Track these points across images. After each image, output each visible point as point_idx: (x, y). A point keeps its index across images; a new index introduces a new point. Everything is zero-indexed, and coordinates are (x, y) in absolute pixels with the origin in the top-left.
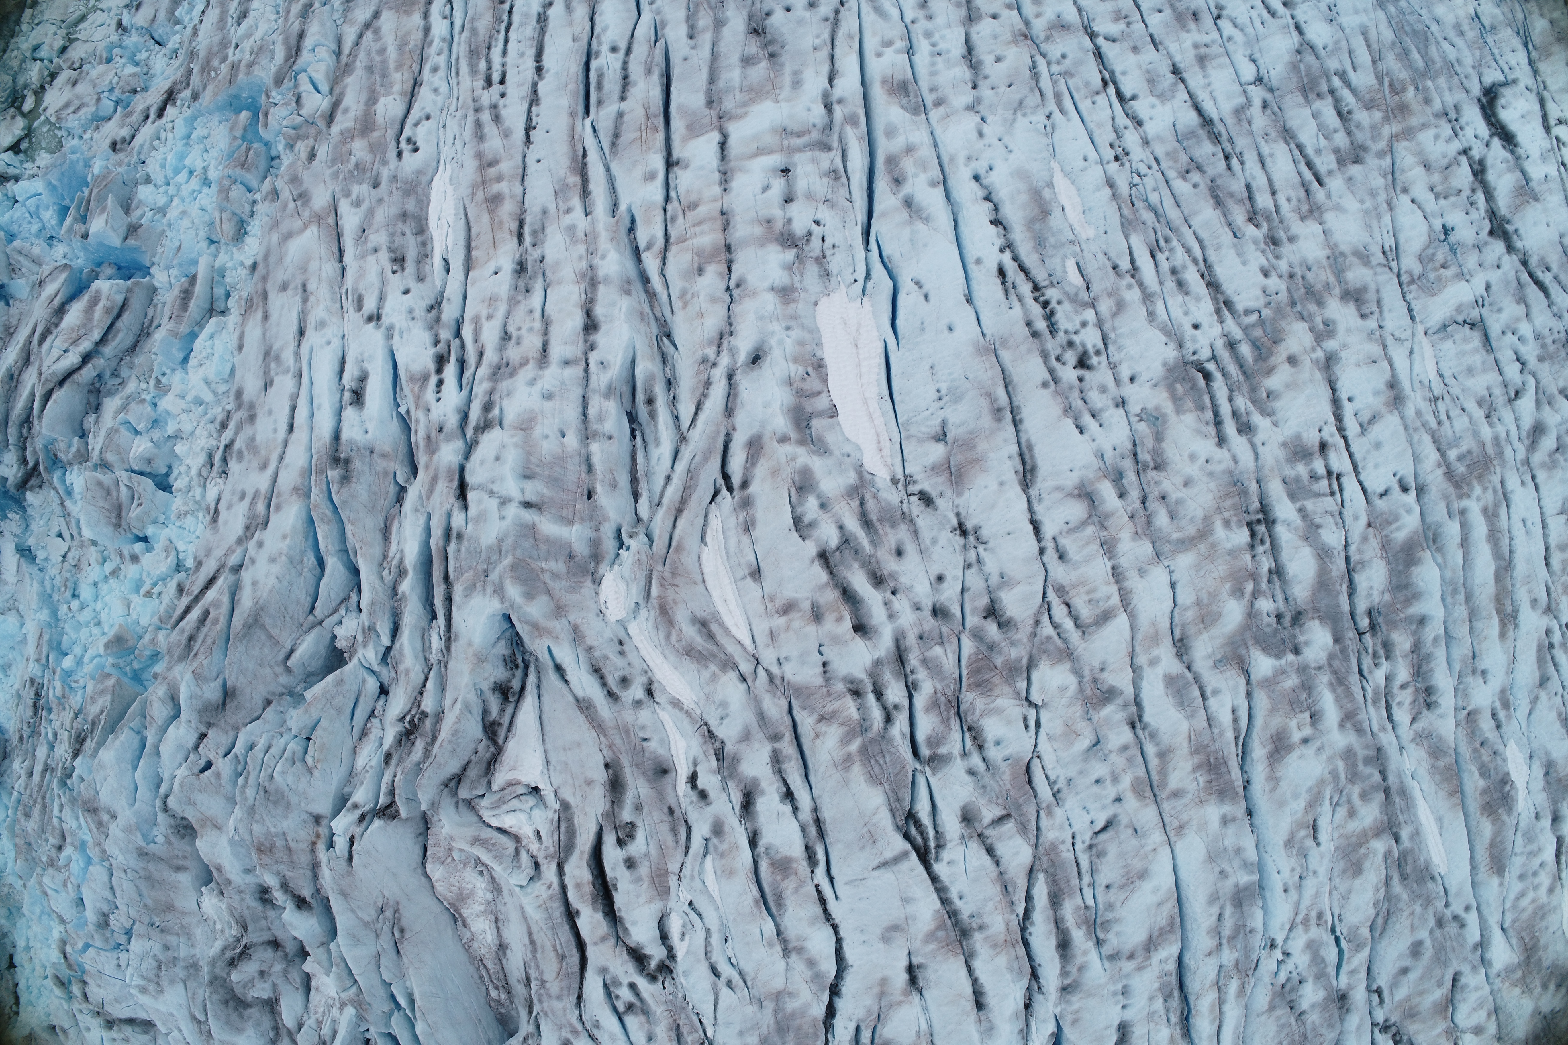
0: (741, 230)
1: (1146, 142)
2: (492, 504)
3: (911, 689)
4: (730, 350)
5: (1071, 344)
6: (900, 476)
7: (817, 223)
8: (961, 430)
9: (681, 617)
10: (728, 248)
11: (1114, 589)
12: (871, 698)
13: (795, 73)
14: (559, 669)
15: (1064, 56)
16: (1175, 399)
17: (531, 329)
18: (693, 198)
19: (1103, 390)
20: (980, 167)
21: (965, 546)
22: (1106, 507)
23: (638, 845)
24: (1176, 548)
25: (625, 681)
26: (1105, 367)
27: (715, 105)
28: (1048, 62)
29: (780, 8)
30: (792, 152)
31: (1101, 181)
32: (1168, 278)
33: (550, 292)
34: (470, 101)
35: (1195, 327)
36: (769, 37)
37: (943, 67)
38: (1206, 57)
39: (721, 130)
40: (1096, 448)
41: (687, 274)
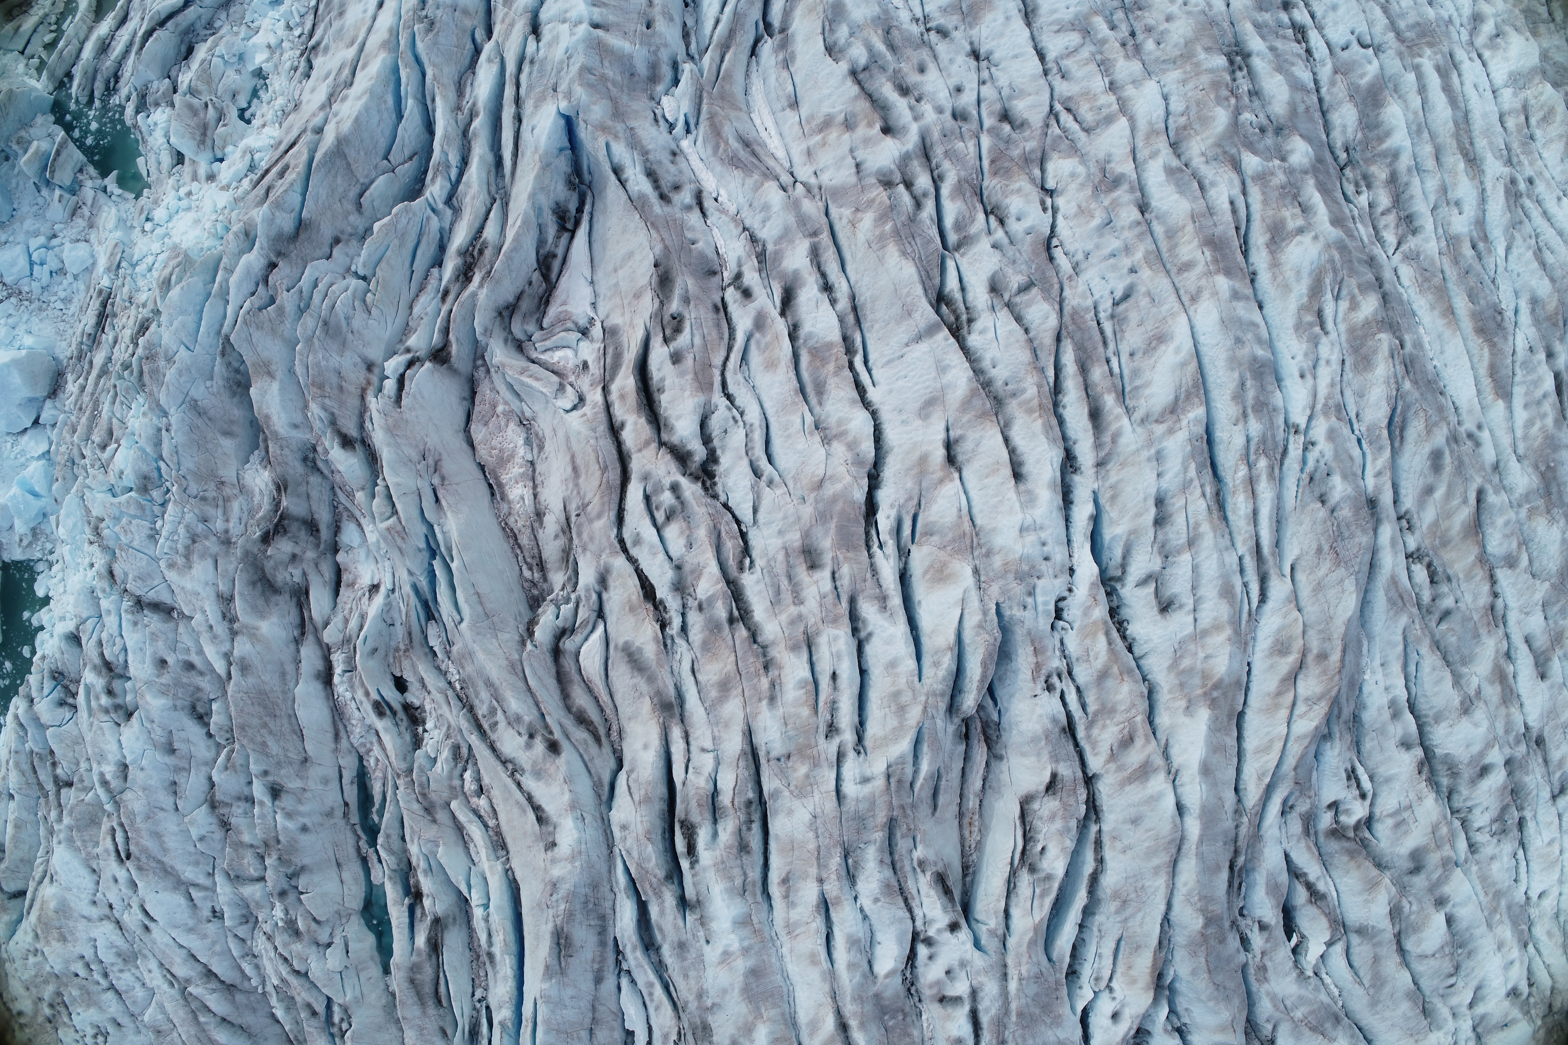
2: (565, 28)
3: (937, 181)
6: (919, 14)
9: (728, 131)
11: (1113, 99)
12: (901, 188)
14: (617, 171)
22: (1100, 36)
23: (683, 339)
24: (1164, 66)
25: (677, 188)
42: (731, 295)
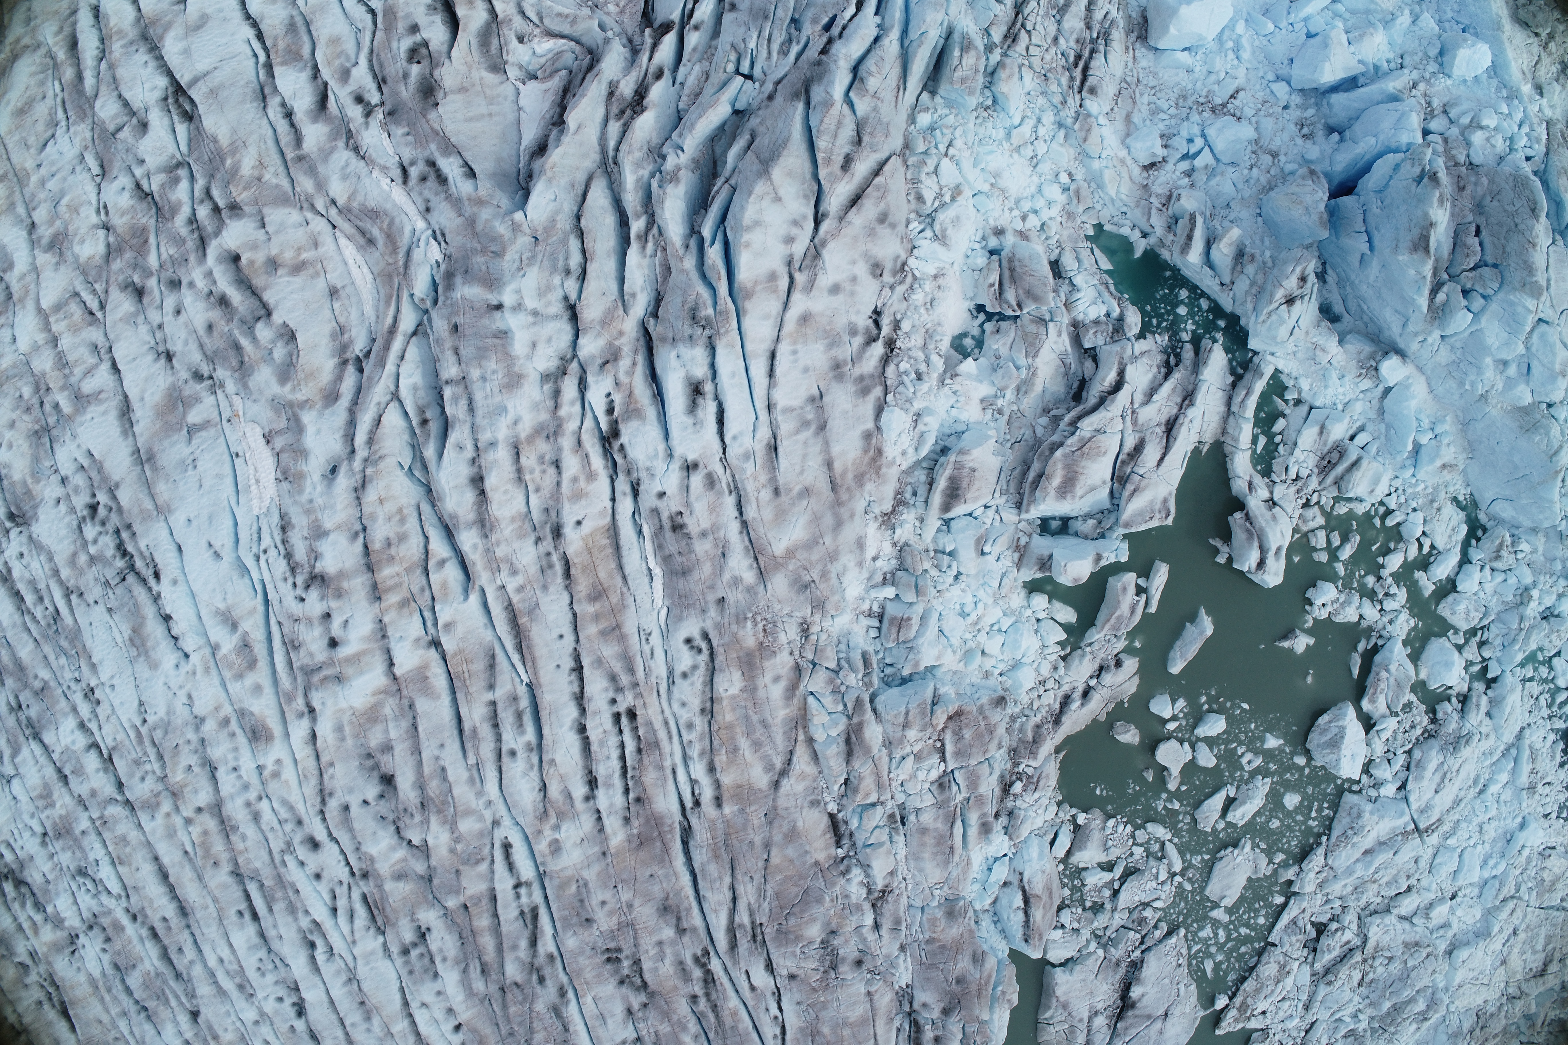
0: (358, 585)
1: (74, 710)
2: (531, 303)
3: (192, 217)
4: (353, 474)
5: (103, 523)
6: (219, 392)
7: (302, 600)
8: (175, 437)
9: (382, 243)
10: (370, 568)
11: (54, 328)
12: (221, 204)
13: (343, 739)
14: (471, 174)
15: (143, 779)
16: (28, 493)
17: (532, 472)
18: (406, 611)
19: (77, 490)
20: (186, 668)
21: (165, 341)
22: (66, 393)
23: (406, 43)
24: (15, 371)
25: (423, 179)
26: (78, 509)
27: (406, 702)
28: (154, 772)
29: (373, 803)
30: (330, 663)
31: (100, 669)
32: (44, 593)
33: (524, 509)
34: (645, 694)
35: (22, 555)
36: (375, 774)
37: (230, 757)
38: (46, 796)
39: (395, 678)
40: (78, 441)
41: (402, 538)
42: (374, 98)
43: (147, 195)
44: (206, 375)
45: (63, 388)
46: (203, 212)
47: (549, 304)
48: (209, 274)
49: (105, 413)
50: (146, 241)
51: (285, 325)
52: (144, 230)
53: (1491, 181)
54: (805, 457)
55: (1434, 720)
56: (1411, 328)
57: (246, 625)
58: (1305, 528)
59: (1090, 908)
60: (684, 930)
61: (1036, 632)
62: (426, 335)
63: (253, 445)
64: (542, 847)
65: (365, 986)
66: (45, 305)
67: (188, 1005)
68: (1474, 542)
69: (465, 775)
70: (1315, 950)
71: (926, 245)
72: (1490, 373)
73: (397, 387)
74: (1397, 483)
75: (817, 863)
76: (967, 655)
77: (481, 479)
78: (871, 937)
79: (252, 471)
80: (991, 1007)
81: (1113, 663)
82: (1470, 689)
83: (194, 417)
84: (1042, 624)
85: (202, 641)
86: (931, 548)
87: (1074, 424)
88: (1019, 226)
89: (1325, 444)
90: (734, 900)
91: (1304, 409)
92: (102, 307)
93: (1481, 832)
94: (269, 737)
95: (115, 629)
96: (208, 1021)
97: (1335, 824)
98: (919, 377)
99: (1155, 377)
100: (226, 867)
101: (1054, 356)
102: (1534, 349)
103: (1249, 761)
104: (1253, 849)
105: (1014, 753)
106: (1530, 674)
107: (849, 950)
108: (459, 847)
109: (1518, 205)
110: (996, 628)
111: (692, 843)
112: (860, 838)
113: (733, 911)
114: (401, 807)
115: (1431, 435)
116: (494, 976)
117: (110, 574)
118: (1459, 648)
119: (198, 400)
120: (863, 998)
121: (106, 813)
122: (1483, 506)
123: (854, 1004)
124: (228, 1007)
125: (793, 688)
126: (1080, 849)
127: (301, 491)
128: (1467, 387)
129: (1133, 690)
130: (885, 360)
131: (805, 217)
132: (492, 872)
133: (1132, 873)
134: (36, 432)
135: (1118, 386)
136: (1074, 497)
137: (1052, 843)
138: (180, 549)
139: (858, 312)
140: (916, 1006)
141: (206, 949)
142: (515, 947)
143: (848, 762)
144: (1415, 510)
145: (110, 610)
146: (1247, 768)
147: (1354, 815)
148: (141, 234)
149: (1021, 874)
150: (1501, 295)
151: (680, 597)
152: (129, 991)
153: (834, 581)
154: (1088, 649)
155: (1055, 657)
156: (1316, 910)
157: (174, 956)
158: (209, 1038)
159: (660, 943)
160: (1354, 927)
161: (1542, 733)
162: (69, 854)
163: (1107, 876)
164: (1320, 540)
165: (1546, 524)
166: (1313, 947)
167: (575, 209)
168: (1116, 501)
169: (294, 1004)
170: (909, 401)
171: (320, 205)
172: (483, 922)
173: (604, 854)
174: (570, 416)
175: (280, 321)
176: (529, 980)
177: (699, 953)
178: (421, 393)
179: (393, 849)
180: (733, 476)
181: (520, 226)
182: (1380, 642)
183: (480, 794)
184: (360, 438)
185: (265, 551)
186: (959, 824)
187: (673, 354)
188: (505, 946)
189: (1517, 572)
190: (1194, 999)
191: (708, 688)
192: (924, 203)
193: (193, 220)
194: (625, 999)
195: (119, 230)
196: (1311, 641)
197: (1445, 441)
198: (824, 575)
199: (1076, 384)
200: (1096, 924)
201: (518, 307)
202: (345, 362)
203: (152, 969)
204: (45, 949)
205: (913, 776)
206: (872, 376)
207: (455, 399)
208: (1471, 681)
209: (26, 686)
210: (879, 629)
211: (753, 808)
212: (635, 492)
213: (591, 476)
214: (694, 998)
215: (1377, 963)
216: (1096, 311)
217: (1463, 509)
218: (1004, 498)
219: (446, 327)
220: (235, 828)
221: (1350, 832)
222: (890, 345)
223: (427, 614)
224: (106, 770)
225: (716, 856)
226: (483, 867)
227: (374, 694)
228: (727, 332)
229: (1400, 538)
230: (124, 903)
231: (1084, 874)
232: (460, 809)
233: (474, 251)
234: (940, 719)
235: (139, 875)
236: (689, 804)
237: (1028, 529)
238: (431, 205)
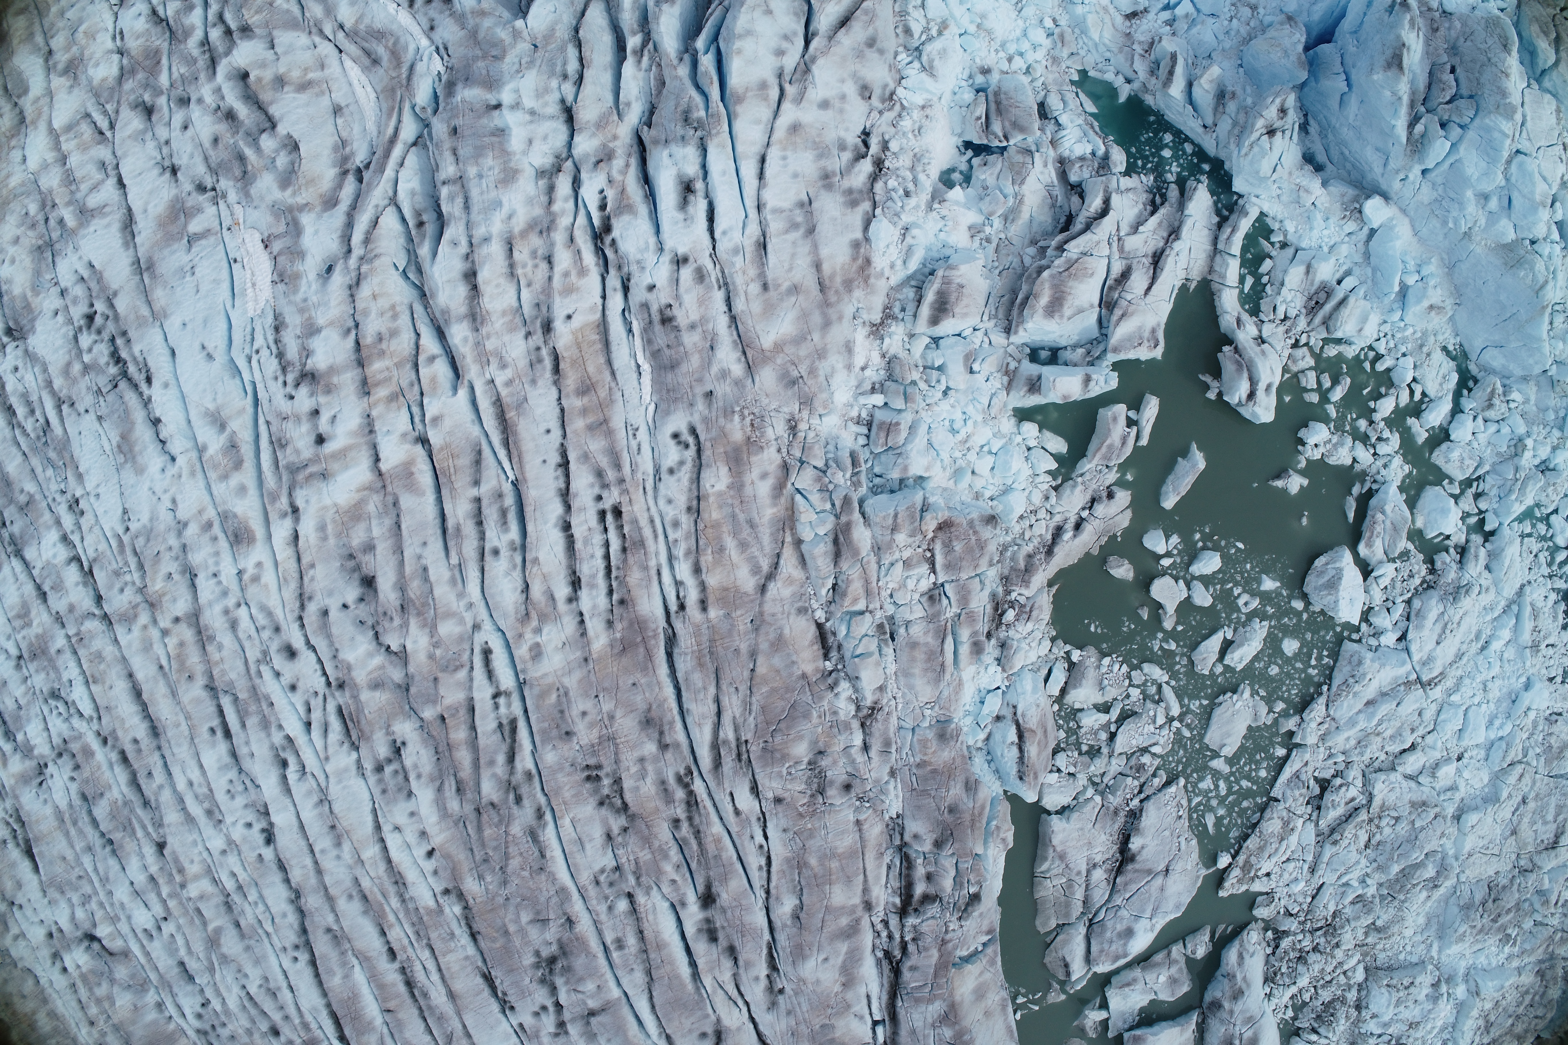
0: (348, 380)
1: (58, 522)
4: (349, 272)
5: (99, 332)
6: (220, 202)
7: (292, 398)
8: (176, 246)
9: (387, 60)
10: (361, 364)
11: (64, 147)
12: (233, 26)
13: (325, 539)
15: (122, 590)
16: (28, 307)
17: (524, 266)
18: (394, 405)
19: (75, 301)
20: (171, 471)
21: (171, 156)
22: (71, 208)
24: (23, 189)
25: (429, 1)
26: (75, 319)
27: (390, 499)
28: (134, 583)
29: (352, 607)
30: (316, 459)
31: (86, 478)
32: (36, 405)
33: (515, 304)
34: (631, 490)
35: (16, 369)
36: (356, 575)
37: (211, 561)
38: (24, 615)
39: (380, 474)
40: (80, 253)
41: (394, 333)
43: (162, 20)
44: (209, 187)
45: (69, 204)
46: (215, 34)
47: (546, 104)
48: (219, 90)
49: (108, 226)
50: (159, 62)
51: (289, 136)
52: (157, 52)
53: (1464, 24)
54: (793, 255)
55: (1432, 571)
56: (1392, 165)
57: (234, 425)
58: (1295, 369)
59: (1087, 753)
60: (667, 746)
61: (1027, 459)
62: (425, 147)
63: (251, 250)
64: (522, 652)
65: (336, 808)
66: (56, 125)
67: (154, 835)
68: (1465, 392)
69: (447, 575)
70: (1319, 808)
71: (913, 72)
72: (1472, 208)
73: (395, 192)
74: (1386, 328)
75: (804, 676)
76: (957, 473)
77: (474, 274)
78: (860, 758)
79: (248, 276)
80: (985, 843)
81: (1104, 494)
82: (1467, 541)
83: (194, 227)
84: (1033, 451)
85: (190, 445)
86: (920, 364)
87: (1061, 249)
88: (1005, 66)
89: (1312, 284)
90: (719, 714)
91: (1290, 251)
92: (112, 126)
93: (1485, 690)
94: (251, 540)
95: (104, 437)
96: (174, 852)
97: (1335, 673)
98: (907, 194)
99: (1141, 213)
100: (200, 681)
101: (1040, 186)
102: (1513, 180)
103: (1247, 603)
104: (1252, 696)
105: (1006, 580)
106: (1528, 530)
107: (837, 773)
108: (438, 652)
109: (1490, 42)
110: (986, 449)
111: (676, 651)
112: (848, 648)
113: (717, 726)
114: (380, 610)
115: (1417, 277)
116: (469, 795)
117: (103, 381)
118: (1456, 498)
119: (199, 210)
120: (851, 826)
121: (83, 628)
122: (1473, 356)
123: (843, 832)
124: (196, 836)
125: (780, 487)
126: (1075, 687)
127: (296, 291)
128: (1451, 225)
129: (1126, 524)
130: (874, 178)
131: (795, 34)
132: (471, 680)
133: (1128, 717)
134: (39, 247)
135: (1104, 212)
136: (1062, 317)
137: (1046, 680)
138: (173, 353)
139: (847, 130)
140: (907, 838)
141: (176, 771)
142: (492, 763)
143: (836, 563)
144: (1404, 355)
145: (100, 418)
146: (1244, 610)
147: (1355, 663)
148: (153, 58)
149: (1015, 707)
150: (1477, 121)
151: (668, 391)
152: (95, 823)
153: (822, 378)
154: (1080, 480)
155: (1046, 486)
156: (1319, 764)
157: (142, 781)
158: (174, 872)
159: (642, 760)
160: (1359, 783)
161: (1543, 591)
162: (43, 675)
163: (1103, 718)
164: (1310, 380)
165: (1537, 370)
166: (1317, 803)
167: (574, 22)
168: (1104, 331)
169: (263, 830)
170: (897, 215)
171: (328, 30)
172: (460, 734)
173: (586, 660)
174: (563, 212)
175: (285, 132)
176: (507, 798)
177: (682, 772)
178: (419, 198)
179: (370, 655)
180: (723, 272)
181: (520, 33)
182: (1375, 487)
183: (461, 595)
184: (357, 237)
185: (257, 352)
186: (949, 640)
187: (665, 153)
188: (482, 761)
189: (1510, 422)
190: (1195, 856)
191: (694, 486)
192: (912, 35)
193: (205, 42)
194: (605, 822)
195: (133, 53)
196: (1305, 482)
197: (1432, 283)
198: (812, 372)
199: (1063, 220)
200: (1092, 768)
201: (516, 106)
202: (345, 173)
203: (120, 797)
204: (12, 782)
205: (903, 585)
206: (861, 191)
207: (451, 198)
208: (1468, 534)
209: (11, 501)
210: (868, 437)
211: (739, 613)
212: (626, 289)
213: (583, 272)
214: (676, 822)
215: (1383, 823)
216: (1082, 149)
217: (1453, 359)
218: (993, 322)
219: (445, 129)
220: (211, 638)
221: (1351, 680)
222: (879, 164)
223: (416, 410)
224: (85, 584)
225: (701, 665)
226: (462, 674)
227: (358, 491)
228: (718, 133)
229: (1391, 384)
230: (95, 726)
231: (1079, 715)
232: (439, 611)
233: (476, 58)
234: (930, 525)
235: (112, 693)
236: (673, 607)
237: (1017, 355)
238: (435, 23)
